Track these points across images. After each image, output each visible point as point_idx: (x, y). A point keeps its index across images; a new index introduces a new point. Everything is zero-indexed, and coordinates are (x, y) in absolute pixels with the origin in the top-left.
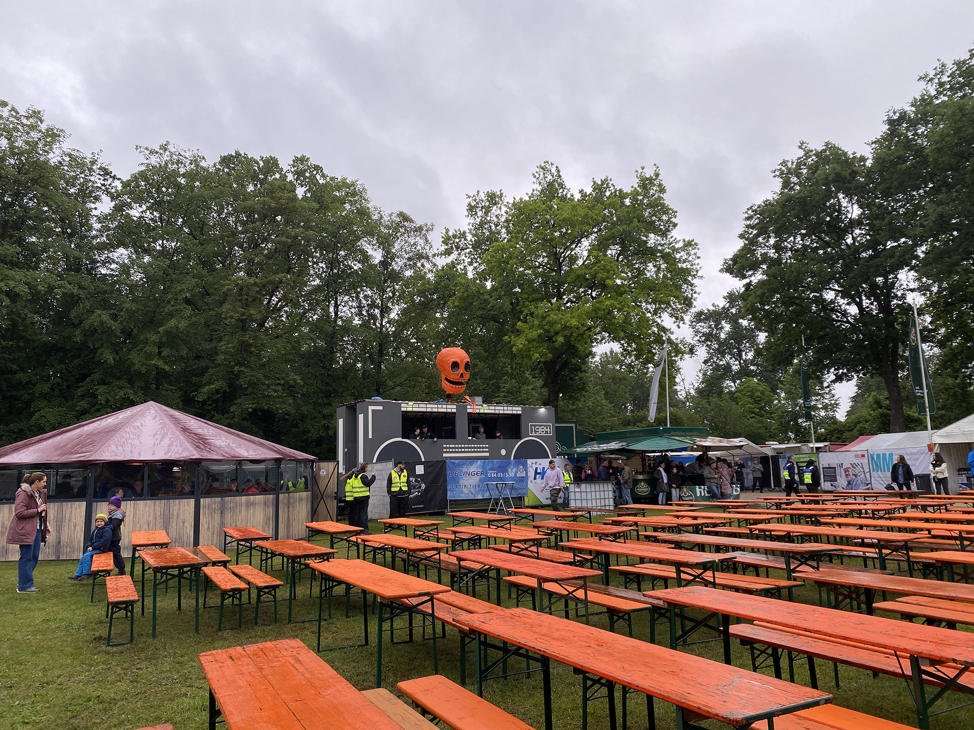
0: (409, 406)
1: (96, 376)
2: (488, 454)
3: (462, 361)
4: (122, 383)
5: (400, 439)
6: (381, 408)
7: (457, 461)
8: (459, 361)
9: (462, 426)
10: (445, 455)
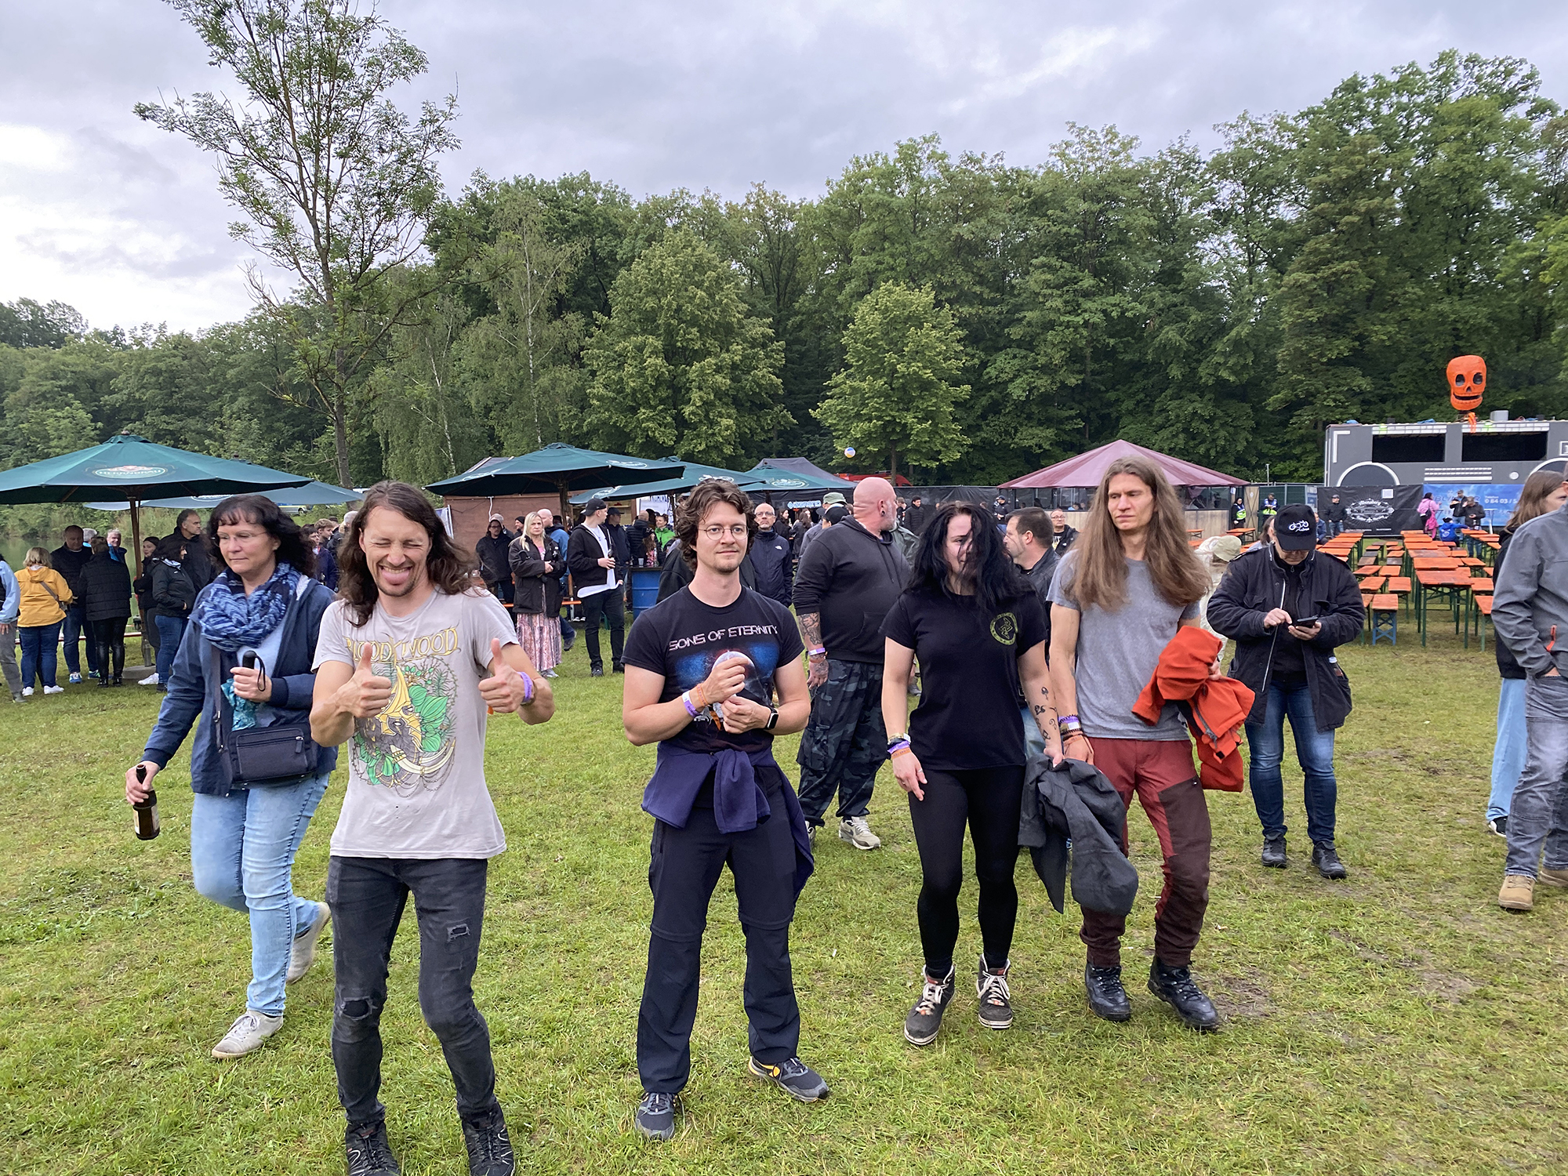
0: (1382, 429)
1: (1169, 392)
2: (1490, 478)
3: (1469, 373)
4: (1194, 396)
5: (1370, 463)
6: (1348, 432)
7: (1439, 486)
8: (1464, 373)
9: (1453, 448)
10: (1426, 479)
